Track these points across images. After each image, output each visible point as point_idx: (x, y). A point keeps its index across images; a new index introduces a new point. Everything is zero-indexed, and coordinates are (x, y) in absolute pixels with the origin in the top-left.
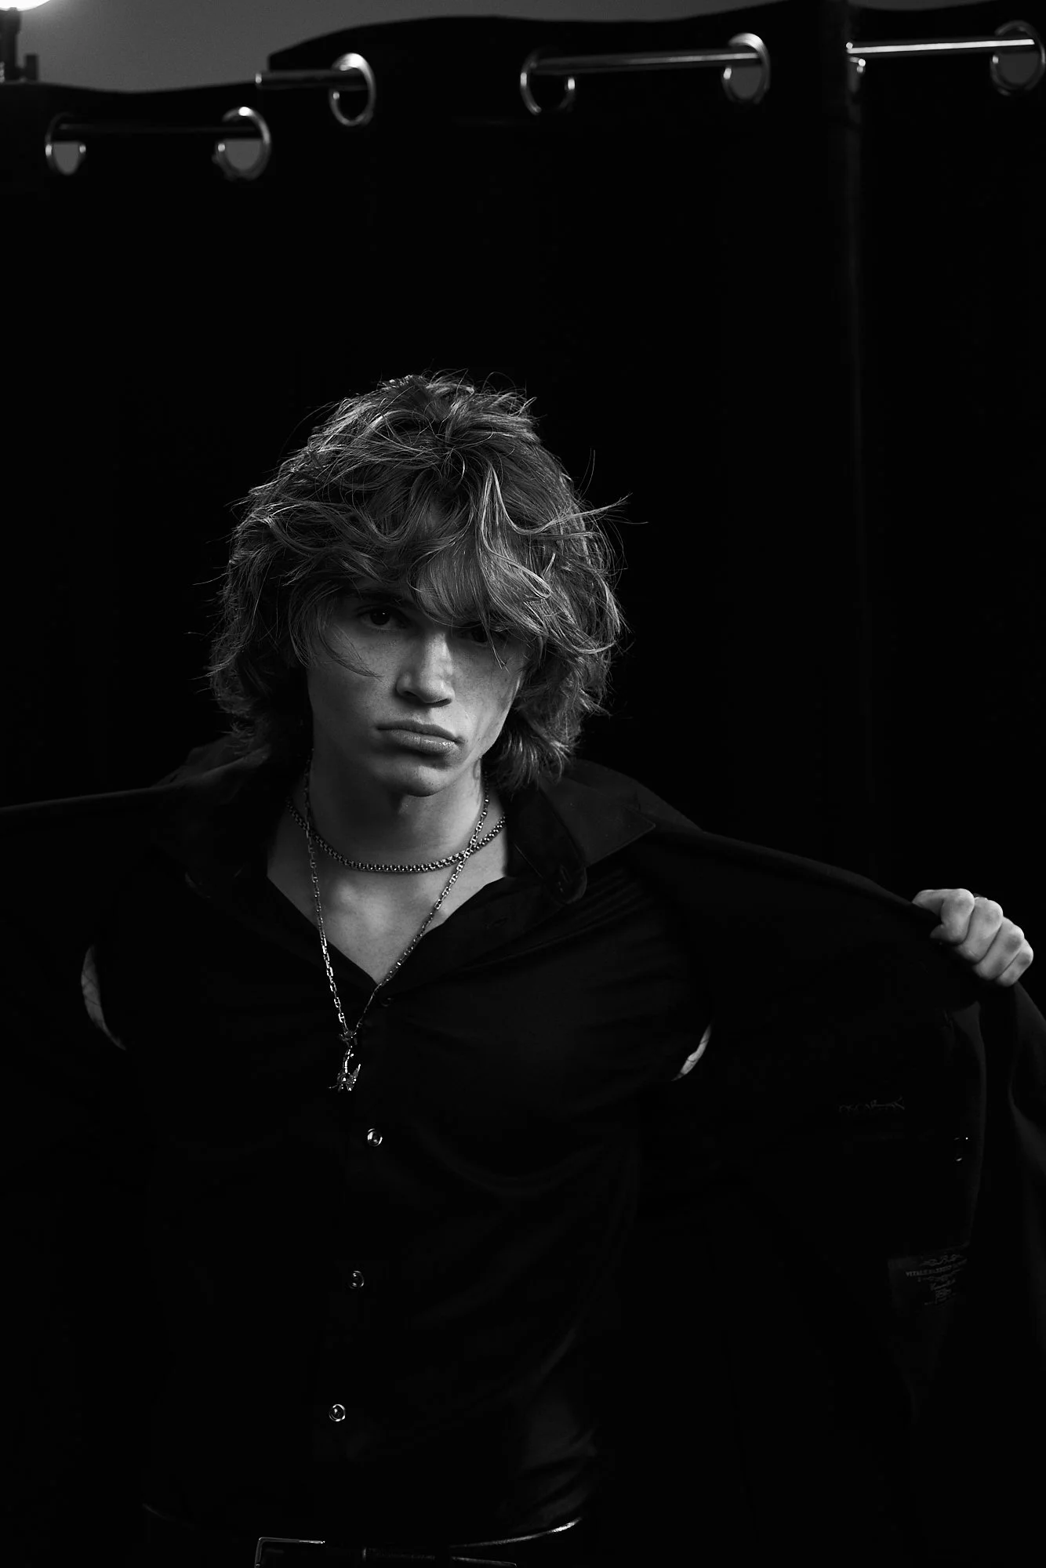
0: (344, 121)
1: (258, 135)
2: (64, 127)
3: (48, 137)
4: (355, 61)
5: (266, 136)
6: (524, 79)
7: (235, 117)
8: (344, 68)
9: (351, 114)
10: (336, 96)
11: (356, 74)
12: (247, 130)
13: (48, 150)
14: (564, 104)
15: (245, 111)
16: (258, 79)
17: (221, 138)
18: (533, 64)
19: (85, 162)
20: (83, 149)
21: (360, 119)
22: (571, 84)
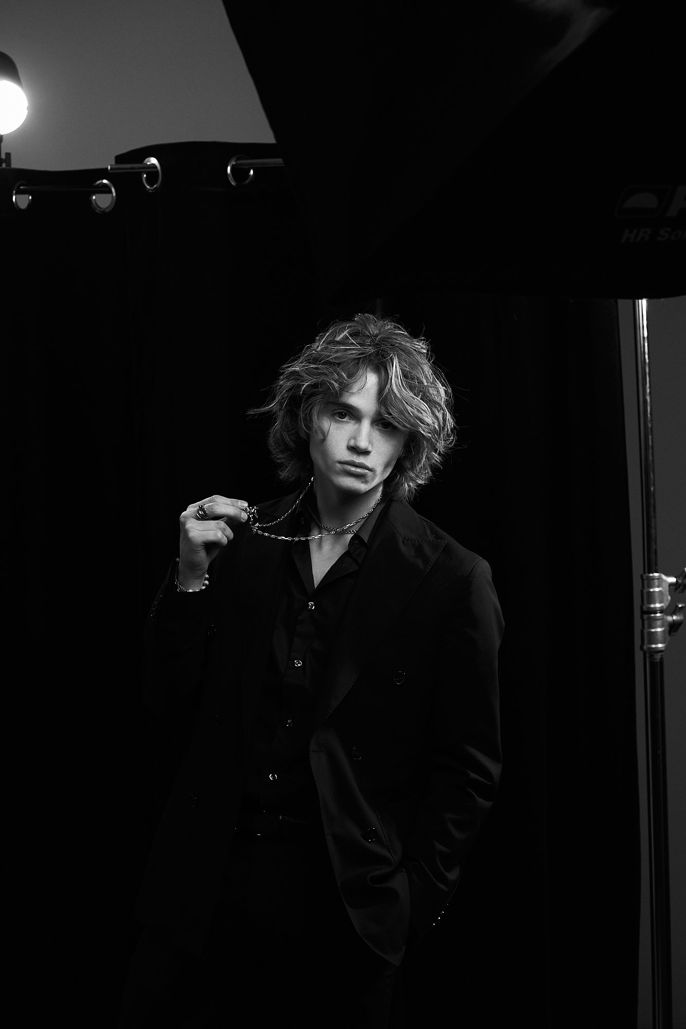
0: (148, 187)
1: (111, 192)
2: (21, 187)
3: (14, 192)
4: (153, 161)
5: (114, 194)
6: (229, 169)
7: (99, 184)
8: (148, 163)
9: (151, 185)
10: (145, 176)
11: (154, 166)
12: (105, 190)
13: (14, 200)
14: (247, 182)
15: (105, 181)
16: (109, 168)
17: (94, 193)
18: (234, 163)
19: (31, 205)
20: (30, 198)
21: (155, 186)
22: (252, 172)
